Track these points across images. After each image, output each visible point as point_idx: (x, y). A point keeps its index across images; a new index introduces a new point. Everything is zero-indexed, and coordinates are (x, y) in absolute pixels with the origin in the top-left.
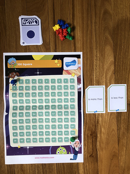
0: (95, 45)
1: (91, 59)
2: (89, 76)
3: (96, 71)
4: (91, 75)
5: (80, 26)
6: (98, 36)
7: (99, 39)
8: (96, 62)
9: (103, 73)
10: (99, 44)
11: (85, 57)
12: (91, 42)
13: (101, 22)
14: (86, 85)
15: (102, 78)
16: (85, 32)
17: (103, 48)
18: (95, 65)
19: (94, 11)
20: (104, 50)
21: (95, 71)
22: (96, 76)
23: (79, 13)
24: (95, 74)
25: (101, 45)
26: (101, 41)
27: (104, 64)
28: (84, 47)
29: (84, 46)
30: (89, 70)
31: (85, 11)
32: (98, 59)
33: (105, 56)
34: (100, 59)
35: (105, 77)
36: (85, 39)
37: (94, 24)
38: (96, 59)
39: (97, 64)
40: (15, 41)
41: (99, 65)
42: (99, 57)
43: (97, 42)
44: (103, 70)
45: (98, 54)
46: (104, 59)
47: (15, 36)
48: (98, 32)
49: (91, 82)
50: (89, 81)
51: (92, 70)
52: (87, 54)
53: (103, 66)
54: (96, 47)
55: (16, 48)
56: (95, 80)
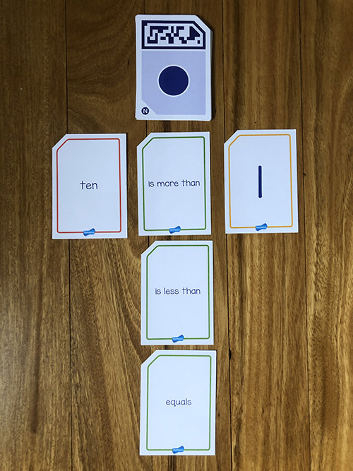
0: (314, 212)
1: (299, 263)
2: (289, 323)
3: (315, 306)
4: (296, 321)
6: (325, 176)
7: (331, 188)
8: (316, 274)
9: (342, 316)
10: (330, 209)
11: (277, 253)
13: (337, 130)
14: (278, 359)
15: (339, 334)
17: (344, 222)
18: (313, 286)
19: (315, 89)
20: (348, 229)
21: (312, 305)
22: (314, 324)
23: (259, 93)
24: (312, 318)
25: (337, 213)
26: (337, 195)
27: (345, 282)
30: (289, 300)
31: (280, 85)
32: (325, 262)
33: (348, 253)
34: (330, 262)
35: (350, 331)
37: (312, 134)
38: (317, 262)
39: (321, 280)
40: (20, 185)
41: (327, 286)
42: (327, 255)
43: (323, 201)
44: (341, 303)
45: (326, 243)
46: (345, 264)
47: (19, 168)
48: (325, 165)
49: (297, 346)
50: (290, 344)
51: (300, 303)
52: (284, 243)
53: (341, 289)
54: (318, 217)
55: (21, 214)
56: (313, 340)
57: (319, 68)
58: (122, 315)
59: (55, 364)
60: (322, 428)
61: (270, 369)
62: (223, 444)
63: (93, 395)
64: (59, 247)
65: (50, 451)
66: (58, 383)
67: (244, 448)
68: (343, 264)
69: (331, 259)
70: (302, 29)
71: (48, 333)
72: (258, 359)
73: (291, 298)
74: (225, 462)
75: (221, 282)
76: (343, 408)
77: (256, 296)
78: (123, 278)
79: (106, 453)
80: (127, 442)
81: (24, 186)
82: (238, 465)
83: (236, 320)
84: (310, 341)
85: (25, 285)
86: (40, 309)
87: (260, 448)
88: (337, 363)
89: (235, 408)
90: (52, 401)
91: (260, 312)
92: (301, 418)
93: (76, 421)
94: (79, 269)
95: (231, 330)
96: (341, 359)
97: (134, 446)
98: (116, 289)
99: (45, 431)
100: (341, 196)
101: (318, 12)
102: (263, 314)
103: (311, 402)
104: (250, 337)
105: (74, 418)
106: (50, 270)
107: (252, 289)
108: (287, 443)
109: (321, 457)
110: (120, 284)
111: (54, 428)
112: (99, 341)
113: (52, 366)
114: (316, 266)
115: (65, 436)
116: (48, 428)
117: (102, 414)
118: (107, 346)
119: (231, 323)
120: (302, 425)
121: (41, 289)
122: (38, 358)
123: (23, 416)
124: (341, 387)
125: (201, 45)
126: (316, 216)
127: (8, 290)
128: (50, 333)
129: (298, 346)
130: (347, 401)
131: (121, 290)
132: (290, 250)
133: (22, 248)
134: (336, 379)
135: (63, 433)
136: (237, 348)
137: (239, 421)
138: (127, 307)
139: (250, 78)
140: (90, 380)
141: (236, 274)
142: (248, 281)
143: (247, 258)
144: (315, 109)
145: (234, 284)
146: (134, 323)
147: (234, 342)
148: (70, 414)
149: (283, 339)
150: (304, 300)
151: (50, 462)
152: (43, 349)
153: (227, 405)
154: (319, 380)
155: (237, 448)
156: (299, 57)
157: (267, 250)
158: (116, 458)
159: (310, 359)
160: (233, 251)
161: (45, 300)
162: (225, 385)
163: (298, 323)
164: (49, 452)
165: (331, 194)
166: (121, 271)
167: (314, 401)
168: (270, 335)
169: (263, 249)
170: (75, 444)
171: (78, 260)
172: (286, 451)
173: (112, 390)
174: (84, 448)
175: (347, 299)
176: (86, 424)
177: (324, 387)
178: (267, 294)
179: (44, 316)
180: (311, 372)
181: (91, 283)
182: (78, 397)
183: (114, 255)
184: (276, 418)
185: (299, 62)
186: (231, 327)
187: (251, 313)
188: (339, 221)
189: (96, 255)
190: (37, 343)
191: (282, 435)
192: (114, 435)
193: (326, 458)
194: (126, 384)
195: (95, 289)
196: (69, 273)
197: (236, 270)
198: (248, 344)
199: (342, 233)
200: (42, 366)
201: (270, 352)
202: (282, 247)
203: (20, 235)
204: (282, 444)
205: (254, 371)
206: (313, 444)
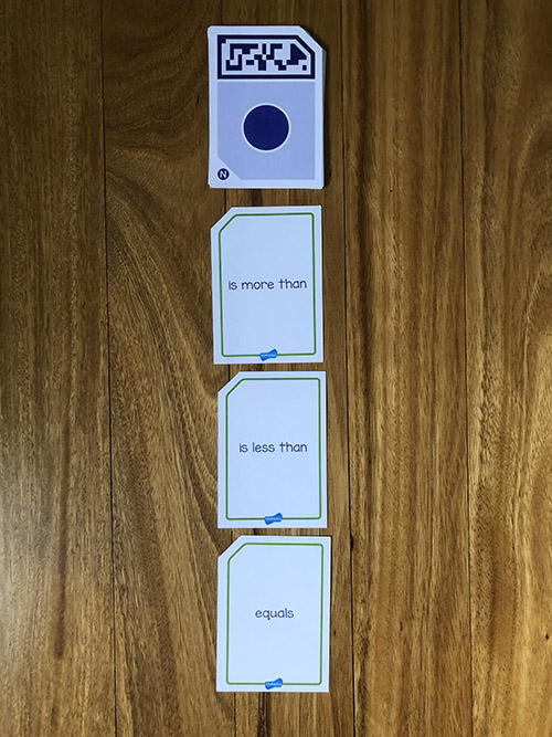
0: (480, 327)
1: (457, 405)
2: (442, 496)
3: (481, 470)
4: (451, 493)
5: (397, 218)
6: (498, 275)
7: (506, 291)
8: (482, 422)
10: (505, 323)
11: (423, 389)
12: (458, 309)
13: (516, 201)
14: (423, 549)
15: (516, 512)
16: (425, 249)
17: (526, 342)
18: (479, 439)
19: (484, 139)
20: (532, 354)
21: (477, 469)
22: (479, 497)
23: (397, 146)
24: (476, 488)
25: (515, 328)
26: (515, 302)
27: (528, 432)
28: (417, 336)
29: (416, 327)
30: (441, 462)
31: (428, 132)
32: (497, 403)
33: (532, 390)
34: (504, 403)
35: (534, 508)
36: (424, 291)
37: (478, 208)
38: (484, 404)
39: (490, 430)
40: (35, 288)
41: (499, 440)
42: (500, 393)
43: (493, 311)
44: (520, 465)
45: (498, 375)
46: (528, 407)
47: (32, 262)
48: (498, 255)
49: (453, 531)
50: (442, 527)
51: (458, 465)
52: (434, 375)
53: (520, 445)
54: (486, 335)
55: (36, 331)
56: (478, 521)
57: (489, 106)
58: (189, 483)
59: (89, 556)
60: (490, 653)
61: (412, 565)
62: (341, 675)
63: (146, 603)
64: (93, 381)
65: (83, 684)
66: (94, 584)
67: (373, 681)
68: (524, 407)
69: (506, 398)
70: (464, 45)
71: (78, 510)
72: (394, 549)
73: (444, 458)
74: (344, 703)
75: (338, 434)
76: (522, 624)
77: (391, 454)
78: (190, 429)
79: (167, 689)
80: (197, 671)
81: (41, 290)
82: (363, 707)
83: (361, 491)
84: (472, 523)
85: (43, 438)
86: (66, 475)
87: (396, 683)
88: (514, 556)
89: (358, 623)
90: (86, 611)
91: (397, 479)
92: (458, 637)
93: (121, 641)
94: (124, 415)
95: (354, 506)
96: (520, 549)
97: (208, 678)
98: (180, 444)
99: (76, 655)
100: (521, 304)
101: (488, 18)
102: (402, 482)
103: (474, 615)
104: (382, 516)
105: (118, 636)
106: (81, 416)
107: (385, 445)
108: (436, 675)
109: (488, 696)
110: (186, 438)
111: (89, 651)
112: (155, 521)
113: (84, 559)
114: (482, 410)
115: (105, 662)
116: (79, 651)
117: (159, 631)
118: (168, 529)
119: (354, 495)
120: (460, 647)
121: (67, 445)
122: (64, 548)
123: (42, 634)
124: (518, 591)
125: (308, 72)
126: (484, 334)
127: (18, 446)
128: (82, 510)
129: (455, 530)
130: (528, 612)
131: (188, 445)
132: (442, 386)
133: (38, 383)
134: (513, 579)
135: (102, 659)
136: (363, 534)
137: (366, 642)
138: (197, 471)
139: (384, 122)
140: (142, 580)
141: (362, 423)
142: (380, 432)
143: (378, 398)
144: (482, 169)
145: (357, 436)
146: (207, 495)
147: (358, 523)
148: (113, 630)
149: (432, 520)
150: (464, 461)
151: (83, 701)
152: (71, 534)
153: (347, 617)
154: (486, 582)
155: (362, 682)
156: (458, 90)
157: (408, 386)
158: (181, 696)
159: (473, 551)
160: (356, 386)
161: (74, 460)
162: (345, 588)
163: (455, 496)
164: (80, 687)
165: (507, 301)
166: (187, 417)
167: (478, 613)
168: (412, 514)
169: (401, 384)
170: (119, 675)
171: (123, 400)
172: (436, 688)
173: (175, 595)
174: (134, 680)
175: (530, 460)
176: (137, 646)
177: (494, 592)
178: (408, 452)
179: (72, 485)
180: (474, 569)
181: (142, 435)
182: (125, 604)
183: (178, 393)
184: (420, 637)
185: (458, 96)
186: (353, 501)
187: (384, 481)
188: (519, 340)
189: (150, 393)
190: (62, 525)
191: (429, 662)
192: (177, 662)
193: (496, 698)
194: (196, 585)
195: (148, 444)
196: (110, 420)
197: (362, 415)
198: (378, 528)
199: (523, 358)
200: (70, 559)
201: (412, 540)
202: (431, 382)
203: (35, 363)
204: (430, 676)
205: (388, 567)
206: (477, 677)
